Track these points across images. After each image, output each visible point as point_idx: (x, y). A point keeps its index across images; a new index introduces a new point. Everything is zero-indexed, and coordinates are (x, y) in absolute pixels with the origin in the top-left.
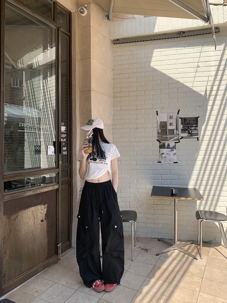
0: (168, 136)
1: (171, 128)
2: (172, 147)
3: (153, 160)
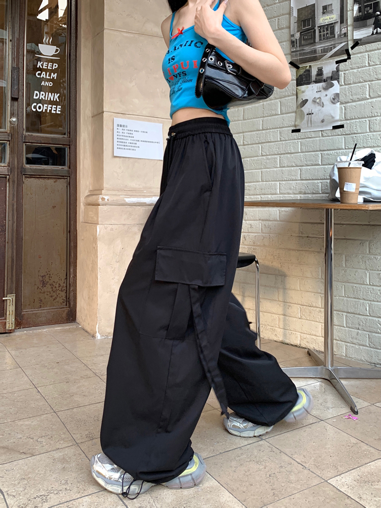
0: (319, 47)
1: (327, 21)
2: (330, 75)
3: (281, 128)
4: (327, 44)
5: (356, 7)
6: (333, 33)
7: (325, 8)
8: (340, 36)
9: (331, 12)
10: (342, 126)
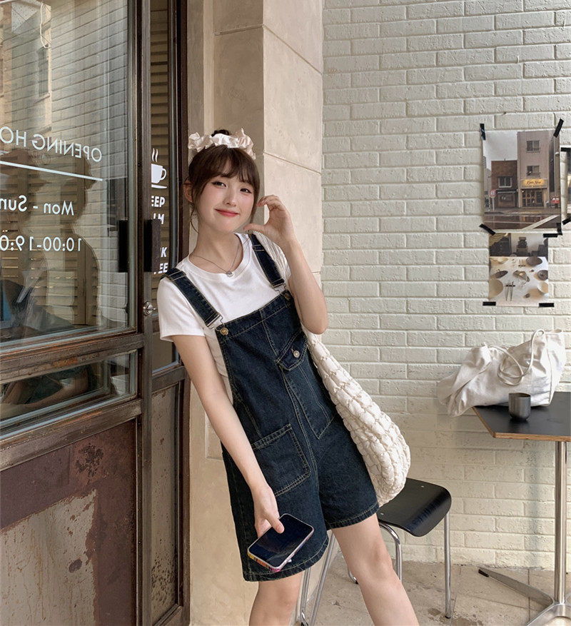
0: (524, 213)
1: (532, 185)
2: (537, 249)
3: (466, 297)
4: (532, 212)
6: (540, 200)
7: (530, 168)
8: (550, 205)
9: (538, 175)
10: (551, 305)
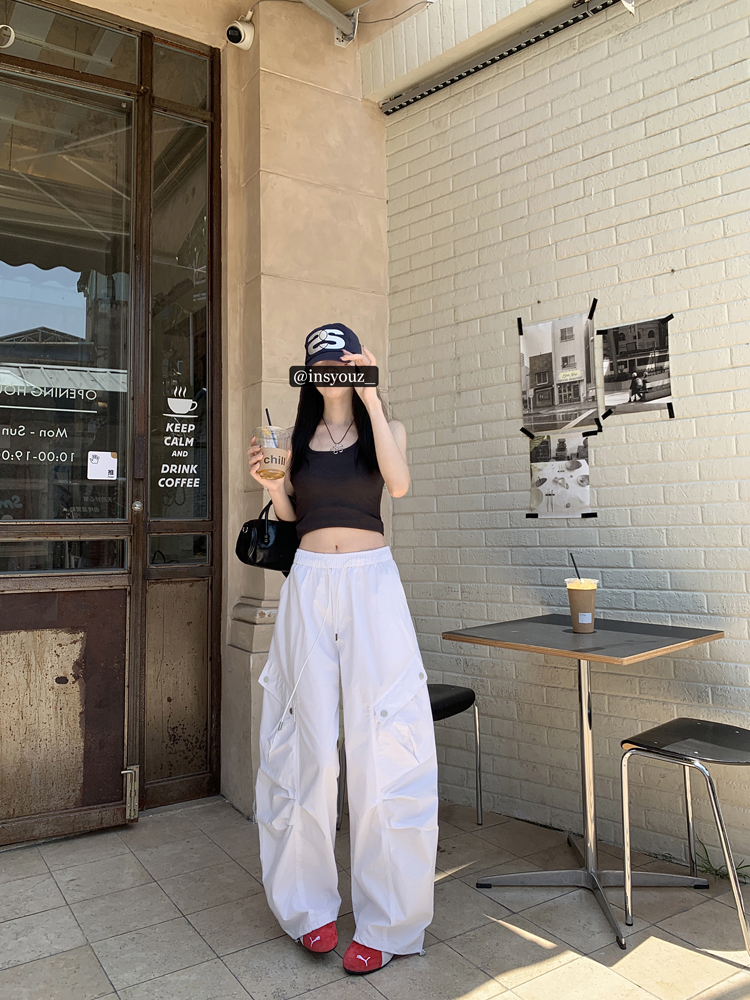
0: (560, 412)
1: (568, 378)
2: (576, 451)
3: (511, 510)
4: (570, 409)
5: (606, 363)
6: (577, 394)
7: (565, 360)
8: (587, 399)
9: (574, 366)
10: (594, 515)
